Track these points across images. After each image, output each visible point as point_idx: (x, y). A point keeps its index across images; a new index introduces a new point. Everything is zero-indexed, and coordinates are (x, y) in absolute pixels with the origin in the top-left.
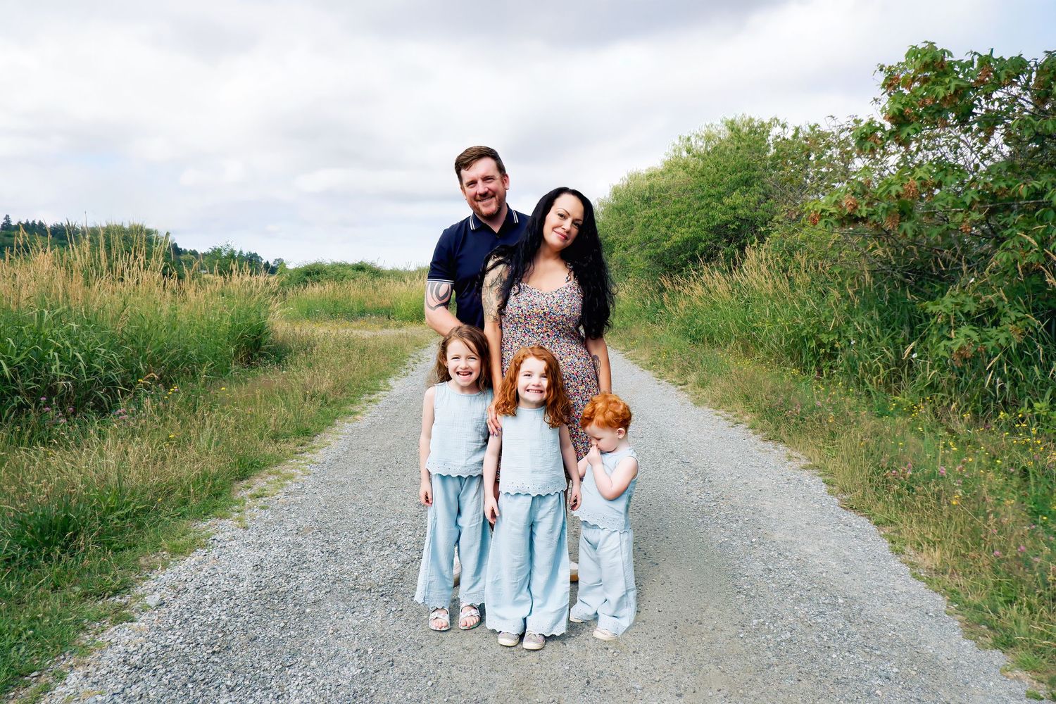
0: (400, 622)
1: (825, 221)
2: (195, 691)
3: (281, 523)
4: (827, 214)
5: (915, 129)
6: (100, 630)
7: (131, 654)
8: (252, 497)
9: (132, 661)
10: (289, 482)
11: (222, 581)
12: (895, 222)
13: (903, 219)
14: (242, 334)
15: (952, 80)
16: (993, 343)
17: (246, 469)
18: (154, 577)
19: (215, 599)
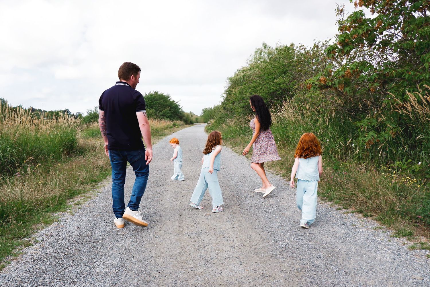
0: (136, 245)
1: (314, 88)
2: (59, 267)
3: (87, 213)
4: (315, 85)
5: (350, 48)
6: (21, 249)
7: (34, 256)
8: (74, 204)
9: (34, 258)
10: (89, 199)
11: (66, 233)
12: (342, 87)
13: (346, 86)
14: (65, 143)
15: (365, 27)
16: (382, 138)
17: (71, 195)
18: (39, 232)
19: (63, 239)
